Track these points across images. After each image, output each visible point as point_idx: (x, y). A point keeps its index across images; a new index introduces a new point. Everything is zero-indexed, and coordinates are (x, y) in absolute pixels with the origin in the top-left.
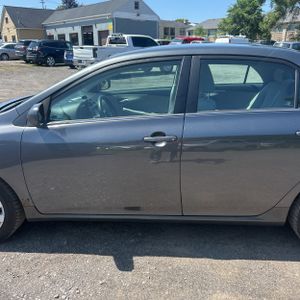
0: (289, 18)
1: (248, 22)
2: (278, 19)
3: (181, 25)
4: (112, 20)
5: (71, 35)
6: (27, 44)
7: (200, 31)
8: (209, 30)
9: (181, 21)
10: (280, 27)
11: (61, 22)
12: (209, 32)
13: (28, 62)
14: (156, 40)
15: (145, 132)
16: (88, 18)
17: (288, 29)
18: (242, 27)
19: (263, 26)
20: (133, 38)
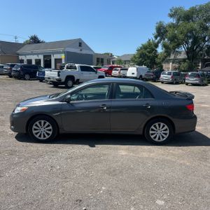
0: (172, 57)
1: (148, 57)
2: (166, 57)
3: (108, 57)
4: (64, 52)
5: (36, 60)
6: (12, 66)
7: (120, 61)
8: (125, 61)
9: (108, 54)
10: (168, 62)
11: (30, 52)
12: (125, 62)
13: (11, 77)
14: (92, 66)
15: (100, 104)
16: (48, 51)
17: (173, 63)
18: (145, 60)
19: (158, 60)
20: (81, 67)
